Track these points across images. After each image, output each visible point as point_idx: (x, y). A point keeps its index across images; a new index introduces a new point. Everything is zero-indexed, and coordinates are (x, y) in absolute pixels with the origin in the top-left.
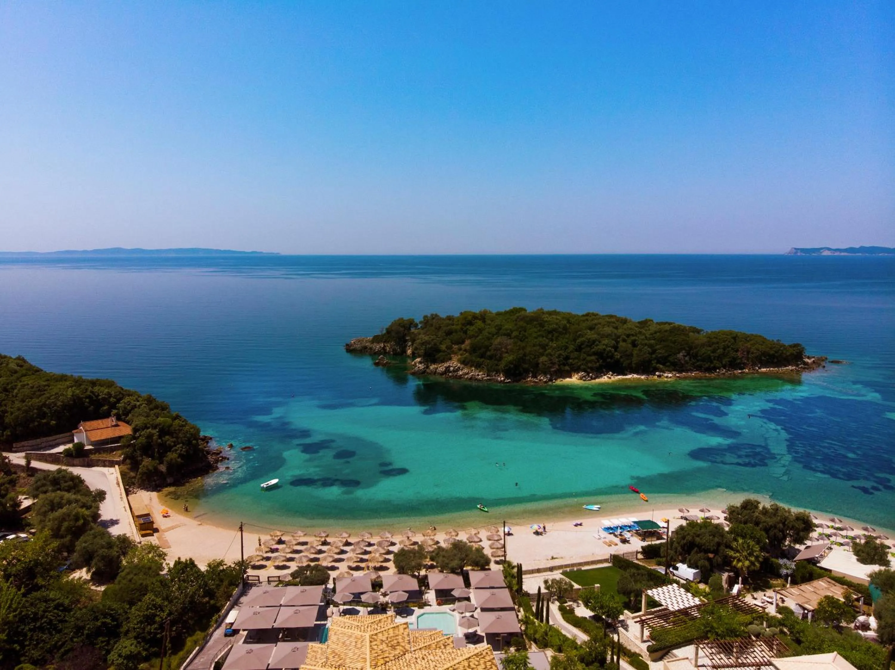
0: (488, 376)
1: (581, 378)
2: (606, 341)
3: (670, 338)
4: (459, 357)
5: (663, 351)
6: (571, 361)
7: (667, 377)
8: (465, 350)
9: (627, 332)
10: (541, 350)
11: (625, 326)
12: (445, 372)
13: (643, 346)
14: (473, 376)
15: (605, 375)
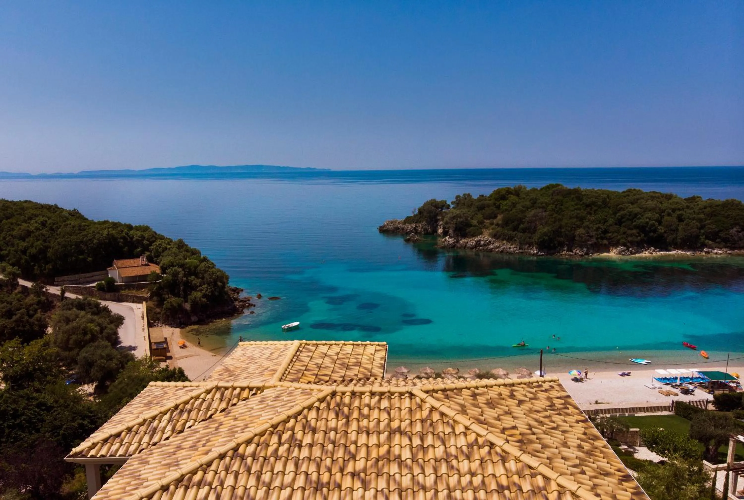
0: (520, 249)
1: (620, 253)
2: (649, 214)
3: (723, 212)
4: (491, 231)
5: (714, 226)
6: (610, 234)
7: (716, 253)
8: (497, 225)
9: (673, 207)
10: (578, 223)
11: (670, 201)
12: (475, 246)
13: (690, 221)
14: (505, 249)
15: (646, 251)
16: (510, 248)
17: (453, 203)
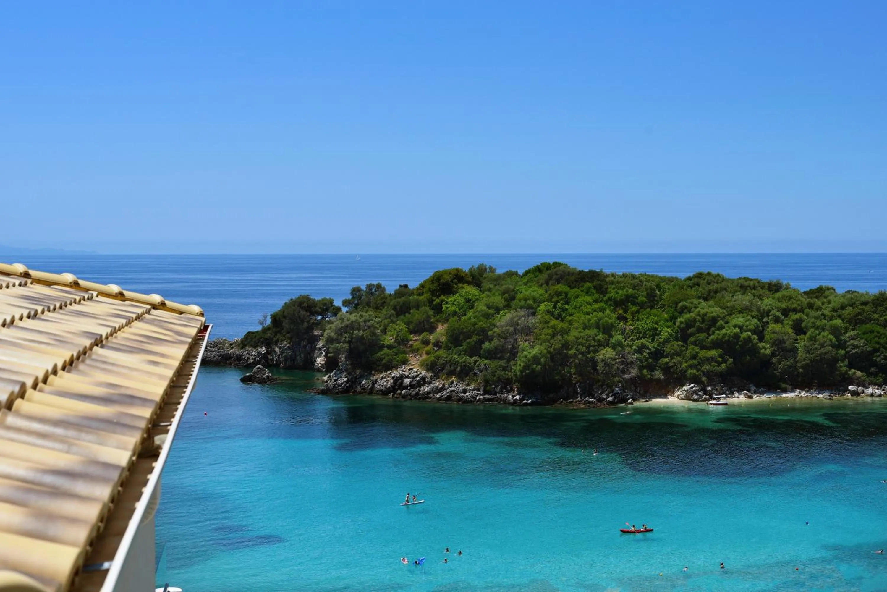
0: (486, 392)
1: (688, 398)
2: (740, 320)
3: (876, 316)
4: (425, 357)
5: (862, 342)
6: (666, 360)
7: (872, 395)
8: (437, 344)
9: (784, 305)
10: (600, 337)
11: (778, 295)
12: (393, 389)
13: (817, 332)
14: (455, 394)
15: (739, 391)
16: (465, 391)
17: (346, 303)
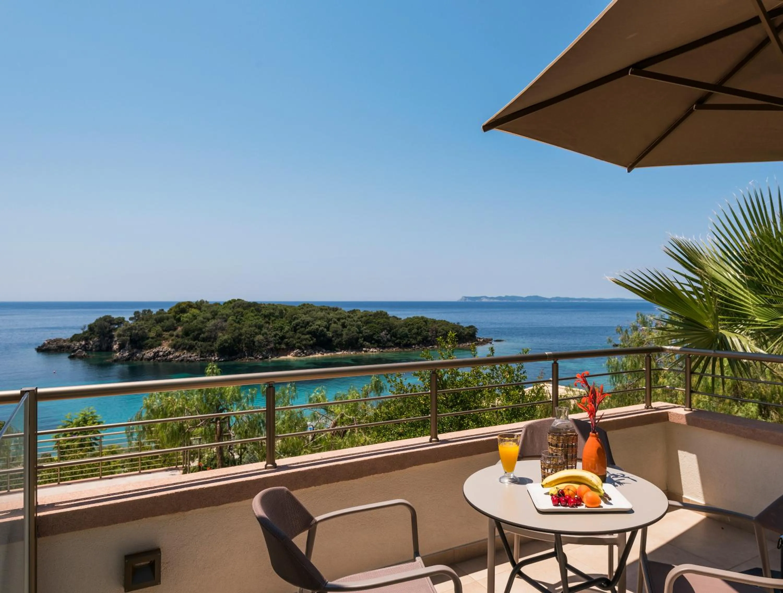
0: (201, 357)
1: (296, 355)
2: (319, 322)
3: (374, 320)
4: (170, 342)
5: (368, 331)
6: (286, 340)
7: (372, 352)
8: (177, 336)
9: (338, 317)
10: (257, 330)
11: (336, 312)
12: (154, 358)
13: (351, 327)
14: (185, 358)
15: (318, 352)
16: (190, 357)
17: (131, 319)
